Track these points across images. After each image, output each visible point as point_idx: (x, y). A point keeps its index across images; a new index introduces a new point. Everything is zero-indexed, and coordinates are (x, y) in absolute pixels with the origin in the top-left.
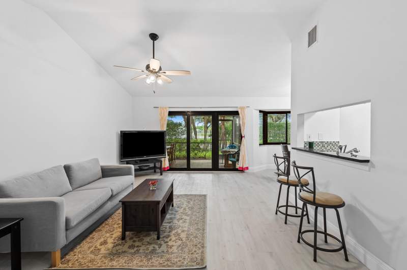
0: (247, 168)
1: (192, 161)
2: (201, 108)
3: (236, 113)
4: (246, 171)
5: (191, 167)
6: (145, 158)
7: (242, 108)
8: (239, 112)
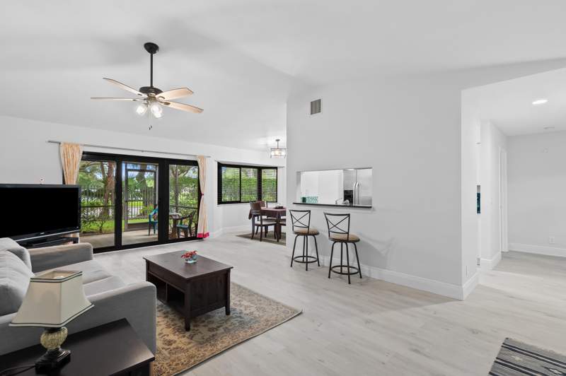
0: (208, 234)
1: (124, 234)
2: (143, 151)
3: (195, 163)
4: (207, 238)
5: (123, 243)
6: (43, 236)
7: (203, 158)
8: (199, 162)
